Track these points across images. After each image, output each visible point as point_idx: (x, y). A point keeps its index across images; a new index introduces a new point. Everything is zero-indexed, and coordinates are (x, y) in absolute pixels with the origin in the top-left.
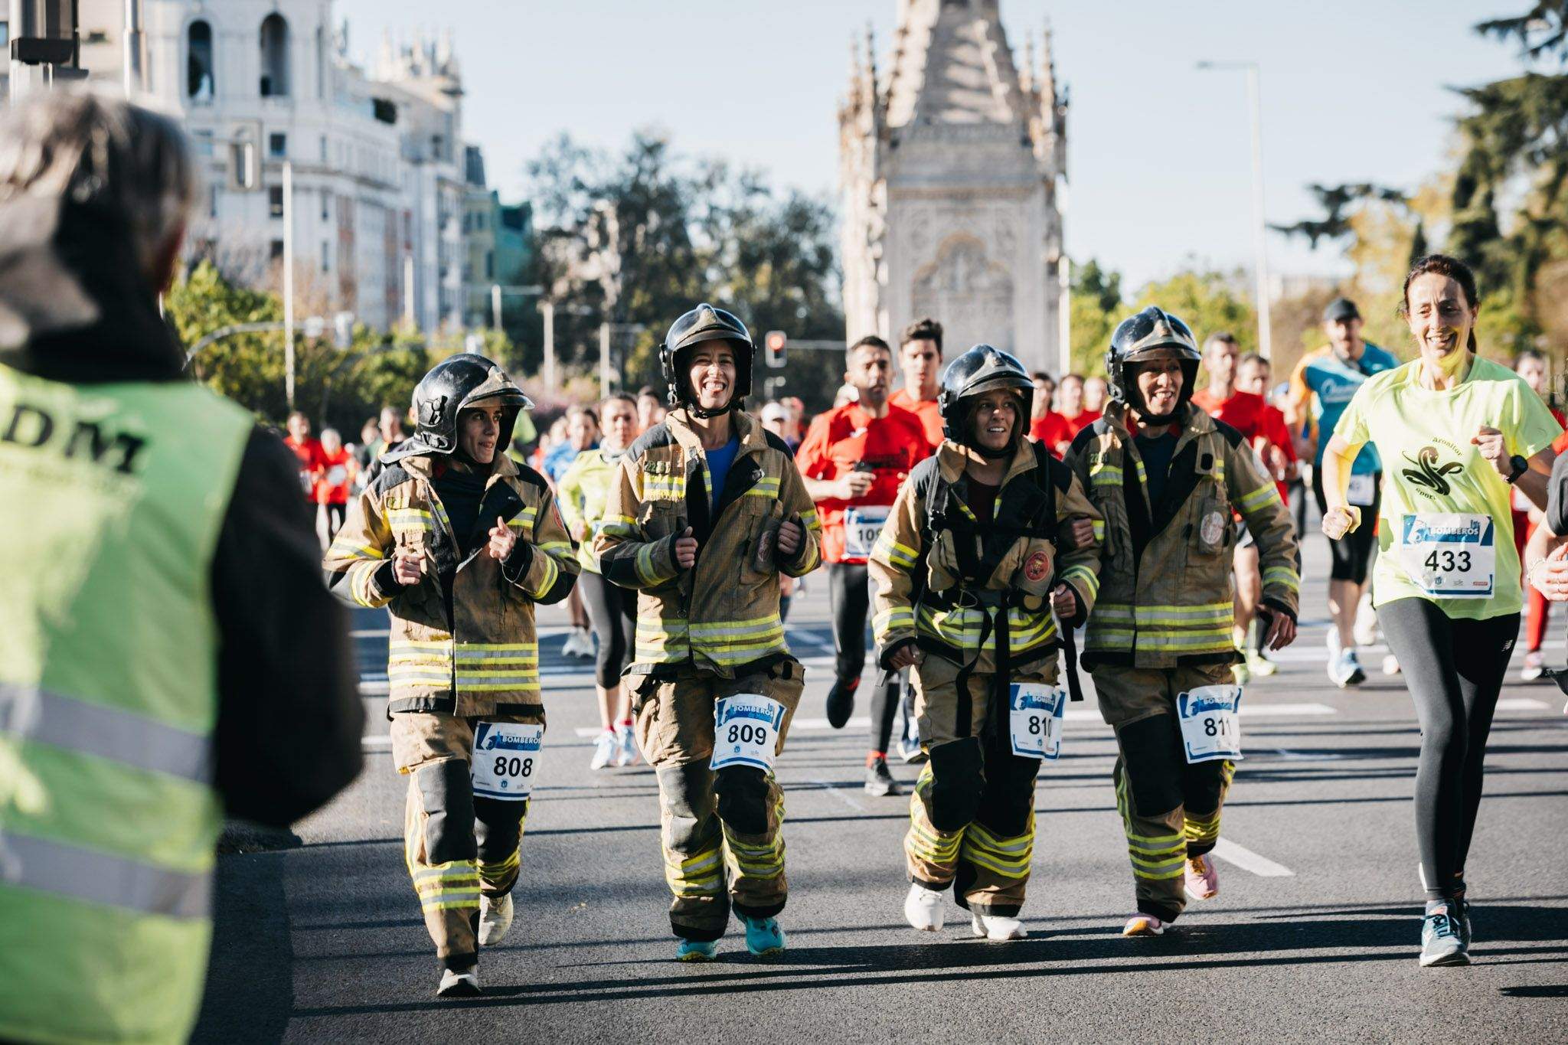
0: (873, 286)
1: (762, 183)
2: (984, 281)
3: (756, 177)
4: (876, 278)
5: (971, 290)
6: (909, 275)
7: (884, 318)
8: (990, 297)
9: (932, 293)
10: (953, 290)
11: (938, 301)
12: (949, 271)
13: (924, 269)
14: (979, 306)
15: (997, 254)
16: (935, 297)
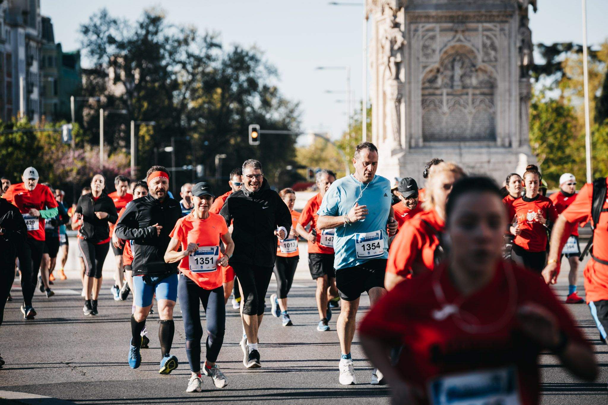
0: (395, 83)
2: (474, 81)
3: (212, 38)
4: (397, 78)
5: (464, 87)
6: (421, 76)
7: (403, 107)
8: (477, 92)
9: (437, 88)
10: (452, 87)
11: (441, 95)
12: (449, 73)
13: (431, 71)
14: (470, 97)
15: (483, 61)
16: (438, 92)
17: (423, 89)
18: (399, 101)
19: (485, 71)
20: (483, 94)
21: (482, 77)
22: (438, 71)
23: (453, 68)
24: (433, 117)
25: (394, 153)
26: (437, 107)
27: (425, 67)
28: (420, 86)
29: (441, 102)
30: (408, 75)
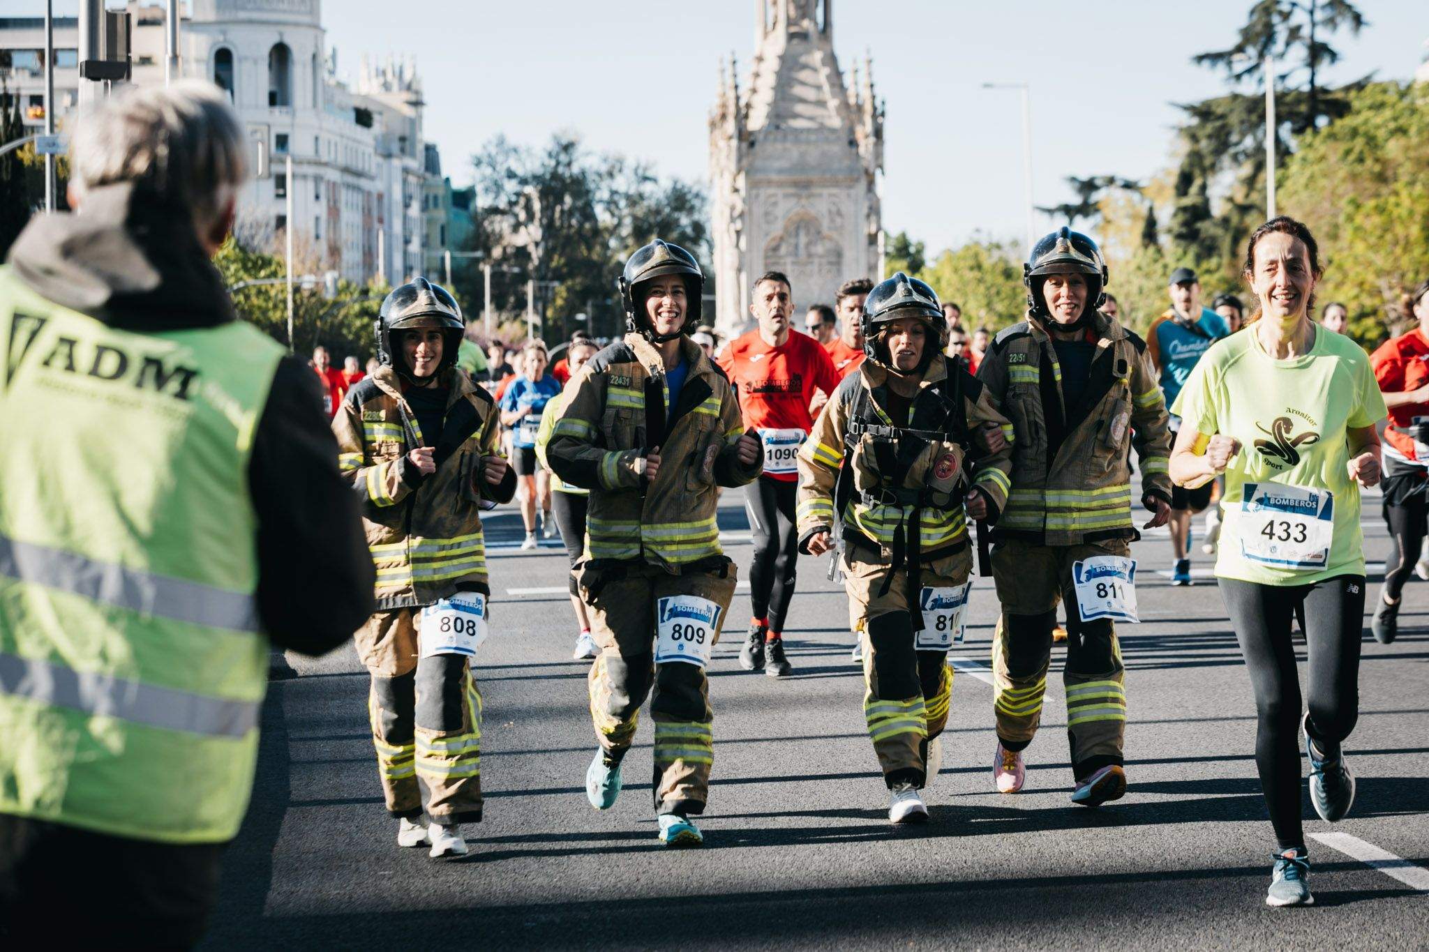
0: (735, 251)
1: (649, 174)
2: (819, 249)
3: (645, 169)
4: (737, 246)
5: (810, 255)
6: (763, 244)
7: (743, 276)
8: (824, 261)
9: (780, 257)
10: (796, 255)
11: (785, 264)
12: (793, 241)
13: (774, 239)
14: (815, 268)
15: (830, 228)
16: (782, 261)
17: (766, 257)
18: (739, 270)
19: (830, 239)
20: (830, 263)
21: (828, 245)
22: (782, 239)
23: (797, 235)
25: (734, 325)
27: (767, 235)
28: (762, 254)
30: (749, 243)
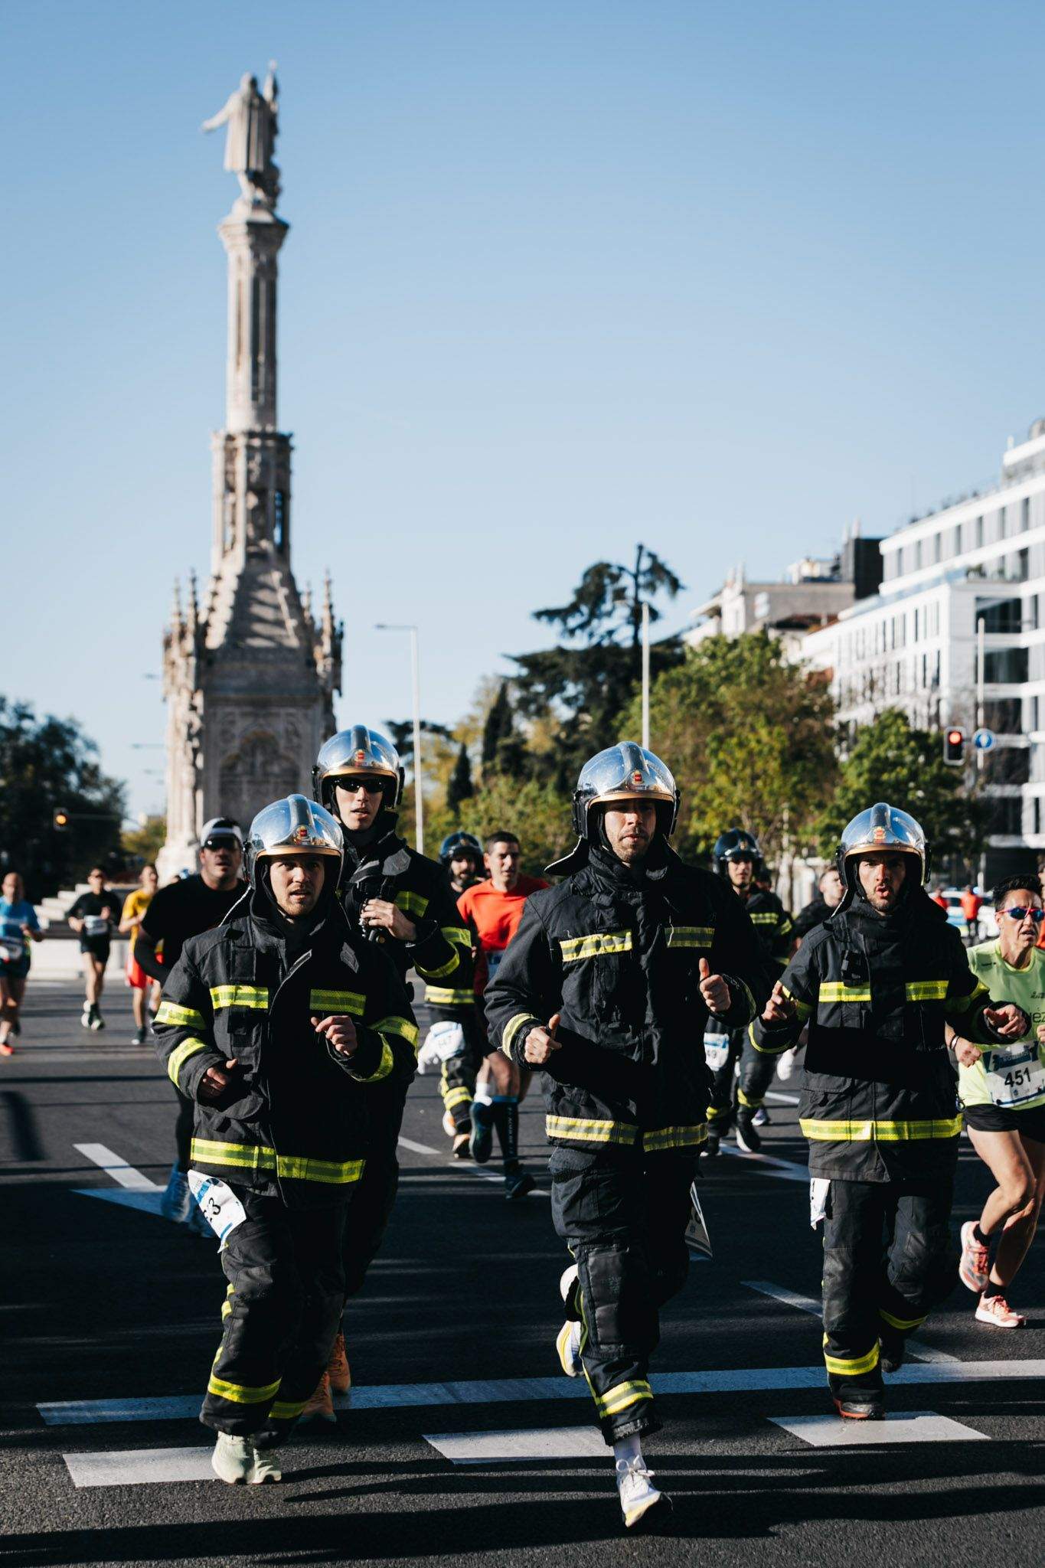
0: (192, 769)
2: (275, 768)
4: (194, 764)
5: (265, 775)
7: (200, 795)
8: (279, 780)
9: (236, 776)
10: (252, 774)
11: (241, 783)
12: (249, 760)
13: (230, 757)
14: (271, 787)
15: (286, 748)
16: (238, 779)
17: (222, 776)
18: (195, 789)
19: (287, 759)
20: (285, 783)
21: (285, 765)
22: (238, 757)
23: (253, 755)
24: (232, 806)
25: (190, 844)
26: (237, 795)
27: (223, 753)
28: (220, 773)
29: (241, 790)
30: (206, 761)
